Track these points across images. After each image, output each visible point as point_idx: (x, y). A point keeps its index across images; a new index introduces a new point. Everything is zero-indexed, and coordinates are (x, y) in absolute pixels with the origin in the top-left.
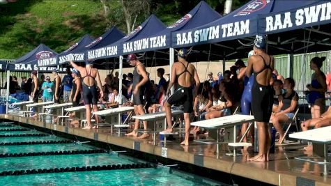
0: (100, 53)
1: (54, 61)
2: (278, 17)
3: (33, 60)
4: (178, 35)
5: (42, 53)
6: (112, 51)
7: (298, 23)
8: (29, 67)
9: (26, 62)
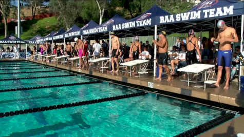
0: (57, 37)
1: (42, 40)
2: (117, 26)
3: (35, 40)
4: (84, 31)
5: (38, 38)
6: (61, 37)
7: (123, 28)
8: (33, 42)
9: (32, 41)
